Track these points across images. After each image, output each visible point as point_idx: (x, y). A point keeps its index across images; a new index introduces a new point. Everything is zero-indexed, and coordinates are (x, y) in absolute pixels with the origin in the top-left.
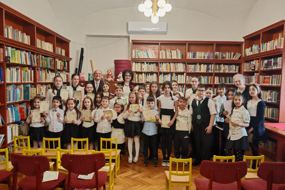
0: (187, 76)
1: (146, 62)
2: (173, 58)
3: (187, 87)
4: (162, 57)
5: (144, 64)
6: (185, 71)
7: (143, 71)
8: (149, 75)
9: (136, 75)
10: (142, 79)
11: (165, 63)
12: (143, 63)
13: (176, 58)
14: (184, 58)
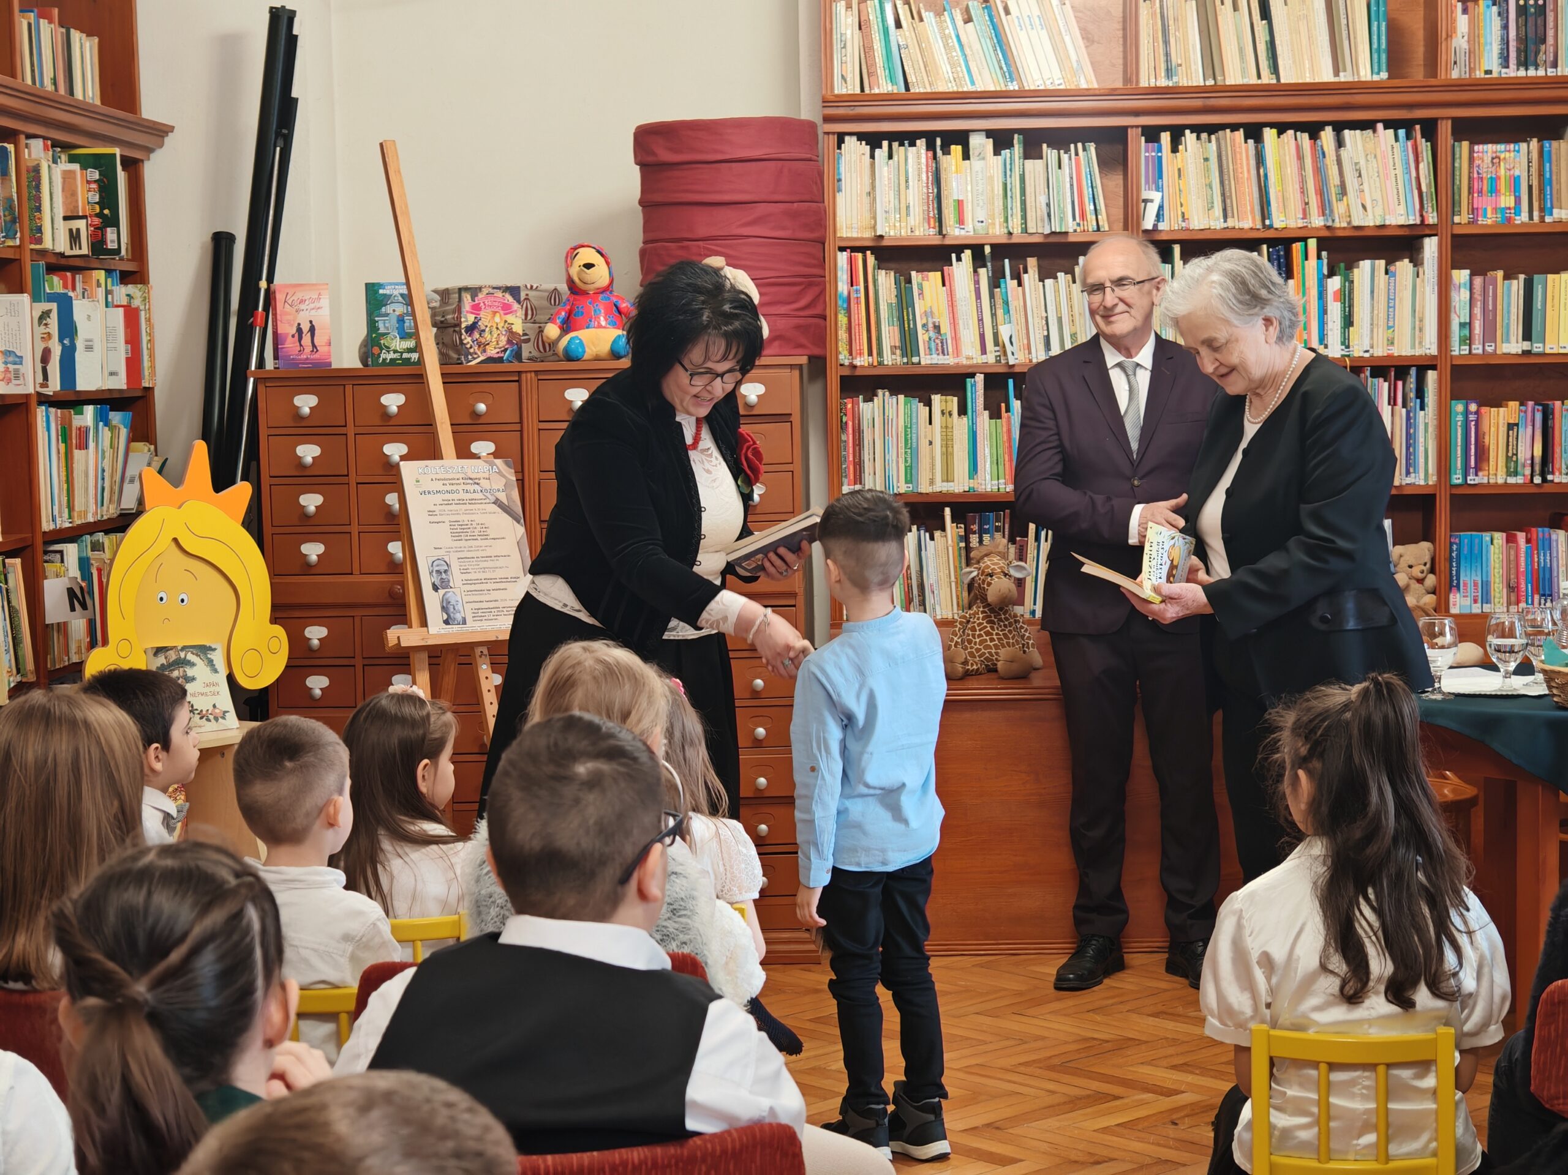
0: (1461, 276)
1: (989, 133)
2: (1288, 76)
3: (1455, 396)
4: (1169, 73)
5: (966, 156)
6: (1432, 218)
7: (955, 233)
8: (1031, 278)
9: (886, 282)
10: (945, 328)
11: (1197, 129)
12: (956, 150)
13: (1326, 75)
14: (1417, 74)
